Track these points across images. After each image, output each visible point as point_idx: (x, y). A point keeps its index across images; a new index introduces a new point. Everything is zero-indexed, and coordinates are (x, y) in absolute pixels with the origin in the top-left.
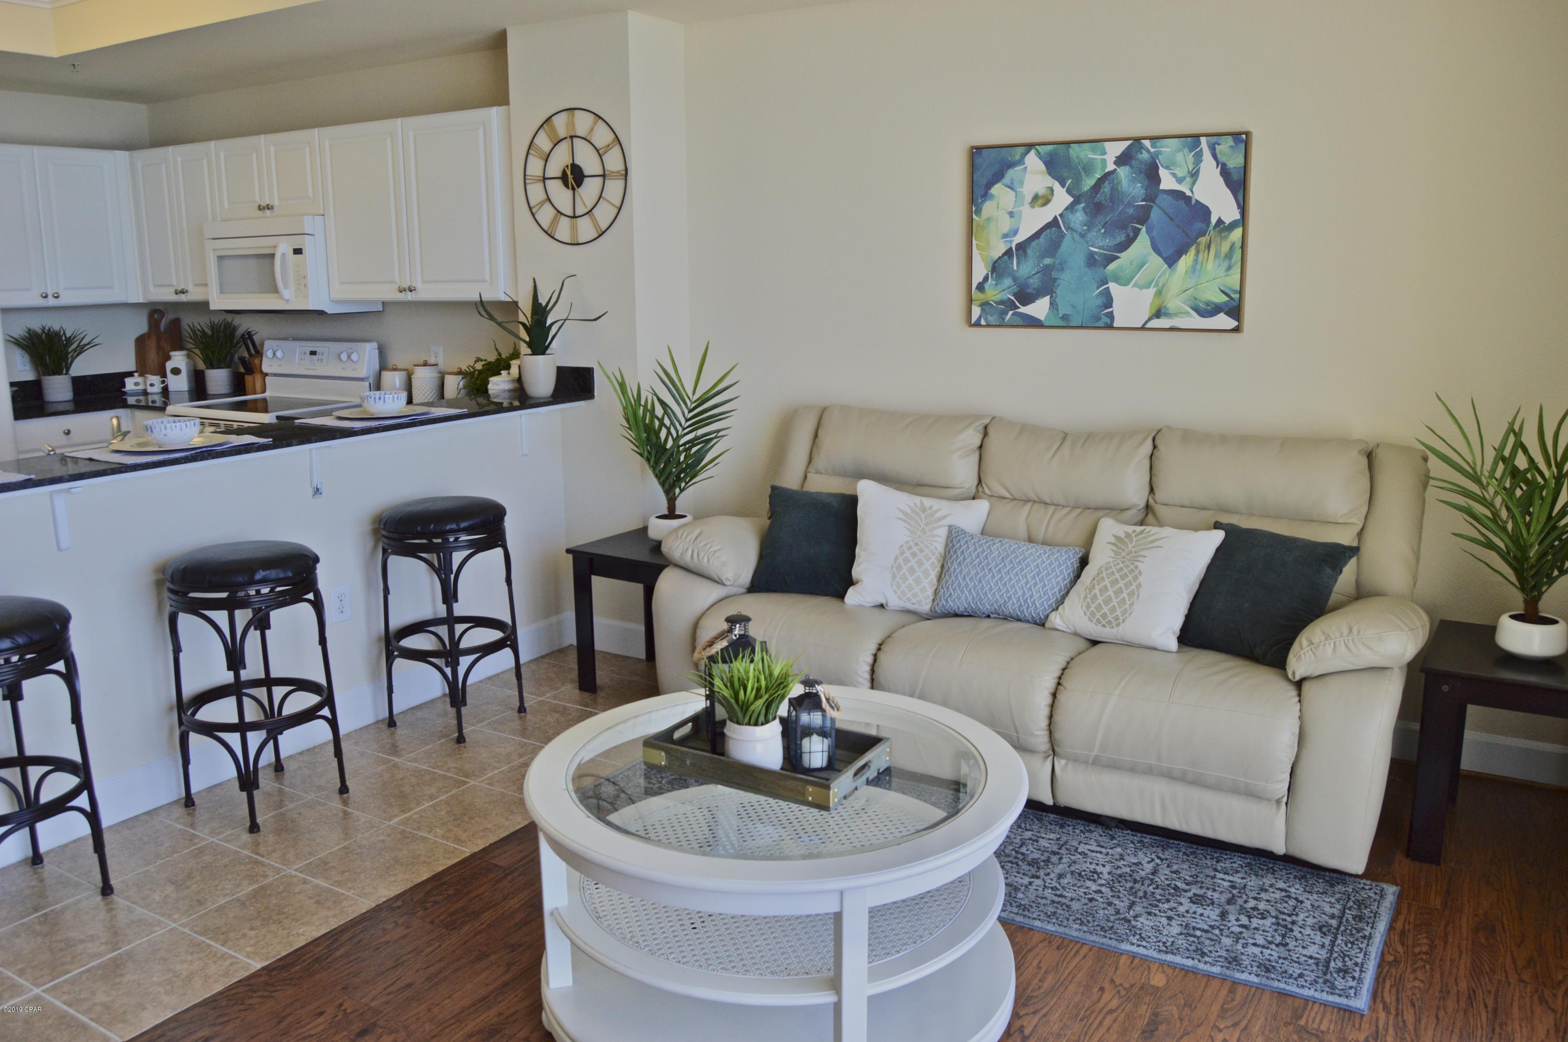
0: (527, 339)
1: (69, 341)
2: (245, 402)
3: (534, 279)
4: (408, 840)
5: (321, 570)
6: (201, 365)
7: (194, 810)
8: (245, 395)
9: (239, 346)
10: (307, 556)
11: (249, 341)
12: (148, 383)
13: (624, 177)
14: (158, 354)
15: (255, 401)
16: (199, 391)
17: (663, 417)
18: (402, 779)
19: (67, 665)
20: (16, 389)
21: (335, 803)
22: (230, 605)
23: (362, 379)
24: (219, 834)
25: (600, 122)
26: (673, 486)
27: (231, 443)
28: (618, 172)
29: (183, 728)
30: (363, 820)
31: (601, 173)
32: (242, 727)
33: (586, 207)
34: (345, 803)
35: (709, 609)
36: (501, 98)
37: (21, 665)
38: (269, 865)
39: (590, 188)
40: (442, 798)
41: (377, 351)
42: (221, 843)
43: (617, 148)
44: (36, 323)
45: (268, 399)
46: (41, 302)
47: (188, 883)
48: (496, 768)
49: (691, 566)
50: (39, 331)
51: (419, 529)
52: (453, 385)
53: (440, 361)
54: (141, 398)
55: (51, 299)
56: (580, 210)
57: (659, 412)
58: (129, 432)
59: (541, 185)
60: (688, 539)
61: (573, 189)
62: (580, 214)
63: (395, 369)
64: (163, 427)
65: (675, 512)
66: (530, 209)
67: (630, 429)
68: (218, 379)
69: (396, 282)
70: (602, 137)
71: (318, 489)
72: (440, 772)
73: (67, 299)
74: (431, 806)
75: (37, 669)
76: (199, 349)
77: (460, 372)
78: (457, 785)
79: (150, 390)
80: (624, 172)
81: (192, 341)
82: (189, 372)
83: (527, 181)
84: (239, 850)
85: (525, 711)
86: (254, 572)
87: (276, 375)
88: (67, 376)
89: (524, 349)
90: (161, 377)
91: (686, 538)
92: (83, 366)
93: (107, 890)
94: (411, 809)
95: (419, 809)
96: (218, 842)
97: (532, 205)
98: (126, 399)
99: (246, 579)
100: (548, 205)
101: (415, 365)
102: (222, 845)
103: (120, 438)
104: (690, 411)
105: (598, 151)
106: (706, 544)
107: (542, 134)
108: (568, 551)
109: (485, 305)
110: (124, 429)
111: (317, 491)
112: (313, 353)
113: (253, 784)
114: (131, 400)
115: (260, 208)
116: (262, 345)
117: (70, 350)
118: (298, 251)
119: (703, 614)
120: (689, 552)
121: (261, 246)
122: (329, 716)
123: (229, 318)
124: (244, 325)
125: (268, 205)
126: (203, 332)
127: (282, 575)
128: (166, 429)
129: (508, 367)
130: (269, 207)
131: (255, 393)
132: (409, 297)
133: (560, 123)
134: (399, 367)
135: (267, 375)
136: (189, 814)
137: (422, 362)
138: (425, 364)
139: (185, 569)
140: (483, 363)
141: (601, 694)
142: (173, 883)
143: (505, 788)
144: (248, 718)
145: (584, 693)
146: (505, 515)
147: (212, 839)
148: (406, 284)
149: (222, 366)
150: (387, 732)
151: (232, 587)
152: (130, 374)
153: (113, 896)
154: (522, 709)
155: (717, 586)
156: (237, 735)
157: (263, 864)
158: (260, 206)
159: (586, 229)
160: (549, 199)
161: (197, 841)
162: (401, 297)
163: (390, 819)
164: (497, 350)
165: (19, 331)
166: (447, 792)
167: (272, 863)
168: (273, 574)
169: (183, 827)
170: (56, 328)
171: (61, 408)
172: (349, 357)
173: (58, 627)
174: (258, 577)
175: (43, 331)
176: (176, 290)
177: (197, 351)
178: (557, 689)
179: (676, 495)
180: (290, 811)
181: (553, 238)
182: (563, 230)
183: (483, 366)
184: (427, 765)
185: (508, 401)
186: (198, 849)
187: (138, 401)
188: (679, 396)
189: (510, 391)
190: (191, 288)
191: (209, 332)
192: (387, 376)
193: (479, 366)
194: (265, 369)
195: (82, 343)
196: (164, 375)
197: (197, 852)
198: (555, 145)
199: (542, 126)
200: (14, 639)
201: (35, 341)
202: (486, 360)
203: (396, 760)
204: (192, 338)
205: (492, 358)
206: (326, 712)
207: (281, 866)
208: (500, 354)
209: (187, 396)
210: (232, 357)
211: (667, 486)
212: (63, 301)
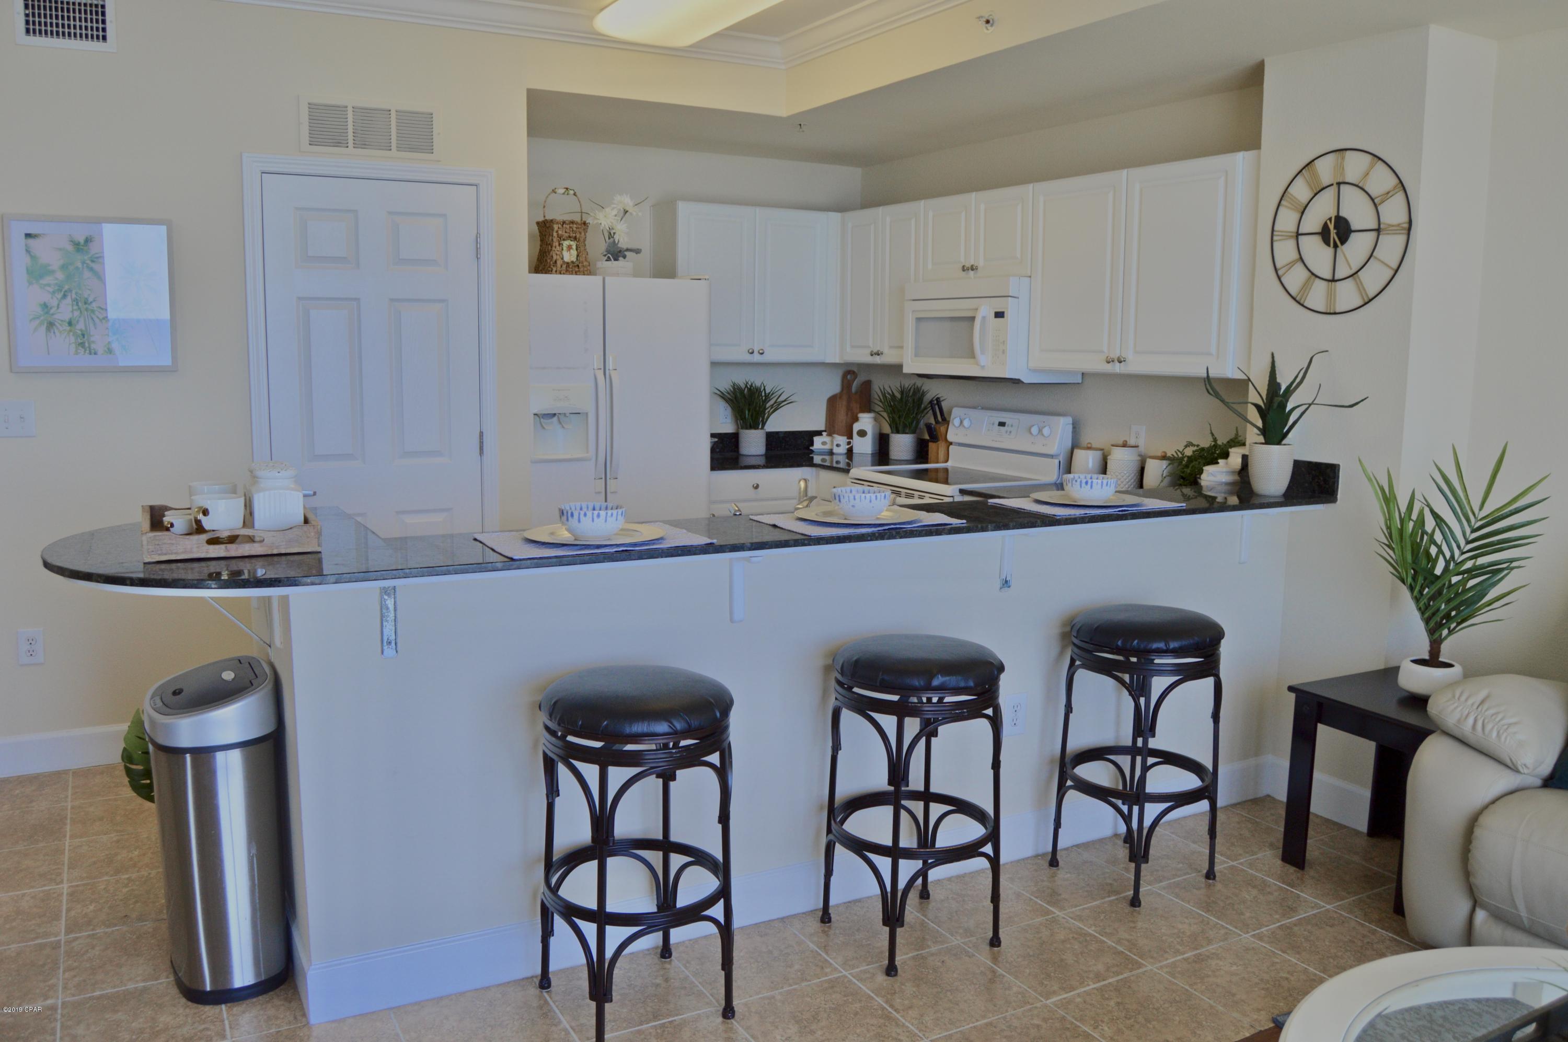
0: (1260, 423)
1: (768, 397)
2: (926, 470)
3: (1273, 354)
4: (1068, 1034)
5: (1004, 681)
6: (887, 429)
7: (830, 927)
8: (927, 463)
9: (926, 411)
10: (992, 663)
11: (937, 407)
12: (835, 444)
13: (1406, 232)
14: (847, 414)
15: (936, 470)
16: (882, 456)
17: (1434, 531)
18: (1063, 942)
19: (722, 759)
20: (716, 440)
21: (984, 955)
22: (901, 711)
23: (1052, 456)
24: (853, 967)
25: (1380, 166)
26: (1440, 626)
27: (921, 521)
28: (1399, 225)
29: (831, 837)
30: (1015, 989)
31: (1376, 227)
32: (895, 852)
33: (1351, 269)
34: (995, 959)
35: (1493, 802)
36: (1252, 141)
37: (676, 753)
38: (903, 1025)
39: (1357, 246)
40: (1110, 980)
41: (1071, 427)
42: (854, 980)
43: (1400, 196)
44: (741, 378)
45: (950, 470)
46: (748, 358)
47: (814, 1027)
48: (1177, 952)
49: (1472, 739)
50: (743, 386)
51: (1120, 643)
52: (1156, 471)
53: (1141, 442)
54: (827, 457)
55: (756, 355)
56: (1341, 272)
57: (1430, 524)
58: (816, 497)
59: (1292, 243)
60: (1470, 702)
61: (1336, 246)
62: (1341, 277)
63: (1089, 448)
64: (852, 498)
65: (1438, 657)
66: (1276, 270)
67: (1389, 546)
68: (902, 444)
69: (1103, 352)
70: (1381, 181)
71: (1006, 582)
72: (1110, 943)
73: (772, 356)
74: (1097, 989)
75: (692, 759)
76: (887, 412)
77: (1164, 457)
78: (1130, 966)
79: (836, 450)
80: (1406, 226)
81: (881, 404)
82: (874, 434)
83: (1275, 238)
84: (872, 995)
85: (1214, 878)
86: (932, 676)
87: (960, 445)
88: (762, 431)
89: (1253, 435)
90: (848, 438)
91: (1466, 700)
92: (779, 422)
93: (728, 1012)
94: (1073, 989)
95: (1083, 990)
96: (851, 977)
97: (1278, 266)
98: (812, 458)
99: (922, 683)
100: (1299, 266)
101: (1113, 445)
102: (855, 984)
103: (805, 503)
104: (1473, 531)
105: (1373, 200)
106: (1497, 713)
107: (1299, 181)
108: (1291, 689)
109: (1212, 381)
110: (810, 494)
111: (1006, 583)
112: (1002, 424)
113: (898, 920)
114: (817, 459)
115: (964, 269)
116: (950, 413)
117: (768, 405)
118: (999, 315)
119: (1486, 807)
120: (1471, 721)
121: (961, 308)
122: (991, 853)
123: (919, 382)
124: (933, 390)
125: (972, 266)
126: (893, 396)
127: (962, 684)
128: (855, 499)
129: (1226, 455)
130: (973, 268)
131: (937, 462)
132: (1117, 368)
133: (1325, 170)
134: (1094, 446)
135: (951, 443)
136: (824, 932)
137: (1121, 443)
138: (1125, 445)
139: (857, 661)
140: (1195, 448)
141: (1310, 872)
142: (797, 1022)
143: (1191, 985)
144: (903, 844)
145: (1288, 866)
146: (1223, 638)
147: (844, 973)
148: (1115, 354)
149: (907, 431)
150: (1047, 871)
151: (905, 690)
152: (819, 433)
153: (732, 1020)
154: (1210, 875)
155: (1508, 771)
156: (888, 861)
157: (896, 1021)
158: (964, 266)
159: (1347, 295)
160: (1301, 259)
161: (828, 970)
162: (1109, 368)
163: (1047, 996)
164: (1213, 435)
165: (725, 386)
166: (1118, 974)
167: (907, 1024)
168: (951, 680)
169: (816, 948)
170: (758, 384)
171: (753, 462)
172: (1040, 431)
173: (718, 715)
174: (936, 682)
175: (746, 386)
176: (872, 351)
177: (885, 415)
178: (1254, 853)
179: (1443, 636)
180: (932, 955)
181: (1303, 305)
182: (1317, 296)
183: (1194, 452)
184: (1093, 928)
185: (1223, 495)
186: (830, 981)
187: (823, 460)
188: (1461, 509)
189: (1227, 484)
190: (886, 350)
191: (898, 395)
192: (1079, 454)
193: (1189, 452)
194: (951, 437)
195: (779, 400)
196: (850, 436)
197: (826, 985)
198: (1316, 194)
199: (1301, 171)
200: (671, 723)
201: (738, 394)
202: (1198, 446)
203: (1058, 913)
204: (881, 401)
205: (1206, 443)
206: (988, 849)
207: (917, 1031)
208: (1215, 440)
209: (869, 459)
210: (918, 423)
211: (1432, 624)
212: (767, 358)
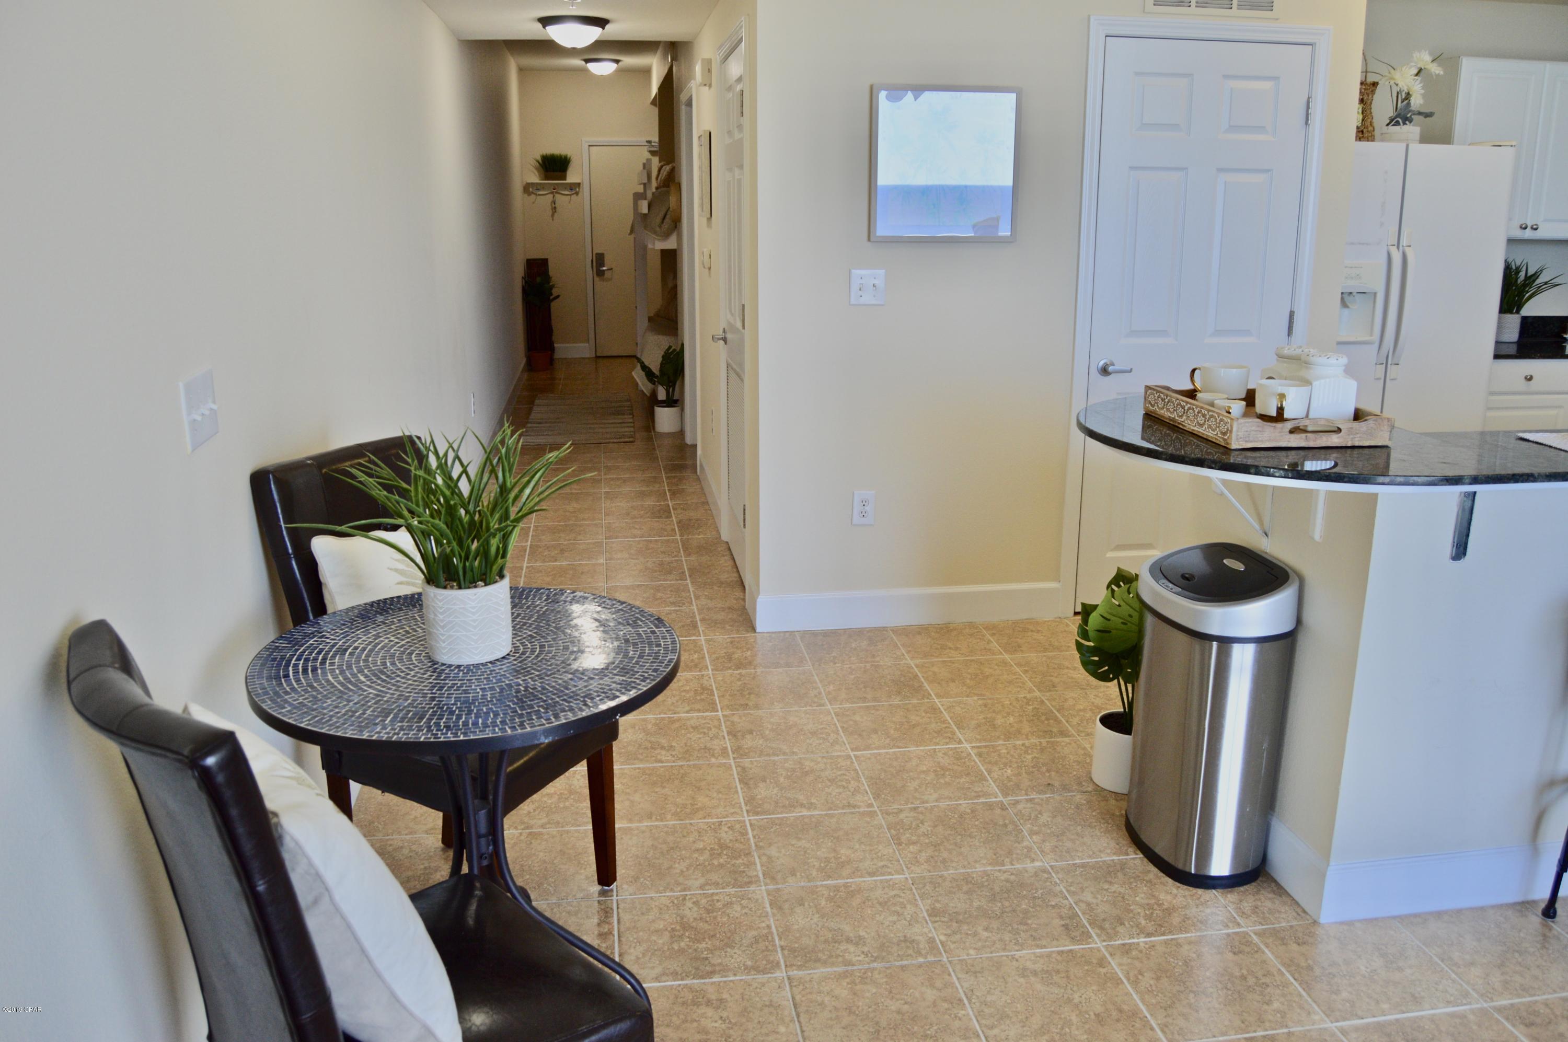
46: (1519, 234)
55: (1529, 231)
73: (1545, 231)
88: (1518, 315)
92: (1536, 306)
171: (1506, 349)
195: (1543, 282)
212: (1540, 234)
